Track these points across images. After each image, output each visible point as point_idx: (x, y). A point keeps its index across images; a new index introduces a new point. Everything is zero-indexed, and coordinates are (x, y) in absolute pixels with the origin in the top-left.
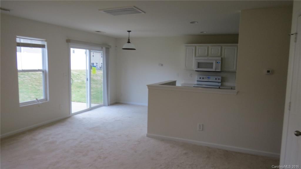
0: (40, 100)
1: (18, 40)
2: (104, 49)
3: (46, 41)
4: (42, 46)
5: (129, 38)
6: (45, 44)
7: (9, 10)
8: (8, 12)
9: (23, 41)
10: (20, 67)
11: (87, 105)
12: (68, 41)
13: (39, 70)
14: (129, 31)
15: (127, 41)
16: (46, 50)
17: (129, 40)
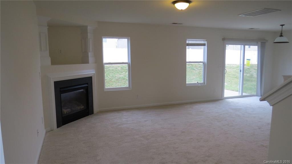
0: (200, 83)
1: (187, 42)
2: (260, 43)
3: (206, 41)
4: (204, 45)
5: (282, 31)
6: (206, 43)
7: (182, 24)
8: (181, 25)
9: (190, 42)
10: (188, 60)
11: (239, 93)
12: (224, 39)
13: (200, 62)
14: (282, 25)
15: (279, 35)
16: (206, 47)
17: (281, 33)
